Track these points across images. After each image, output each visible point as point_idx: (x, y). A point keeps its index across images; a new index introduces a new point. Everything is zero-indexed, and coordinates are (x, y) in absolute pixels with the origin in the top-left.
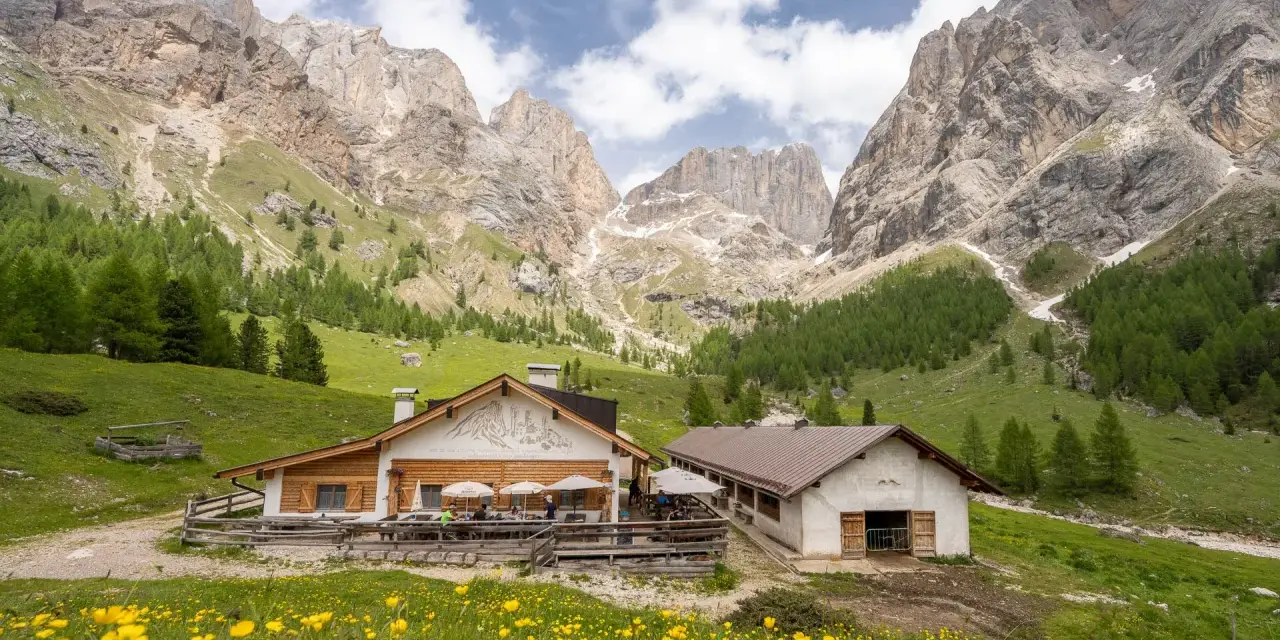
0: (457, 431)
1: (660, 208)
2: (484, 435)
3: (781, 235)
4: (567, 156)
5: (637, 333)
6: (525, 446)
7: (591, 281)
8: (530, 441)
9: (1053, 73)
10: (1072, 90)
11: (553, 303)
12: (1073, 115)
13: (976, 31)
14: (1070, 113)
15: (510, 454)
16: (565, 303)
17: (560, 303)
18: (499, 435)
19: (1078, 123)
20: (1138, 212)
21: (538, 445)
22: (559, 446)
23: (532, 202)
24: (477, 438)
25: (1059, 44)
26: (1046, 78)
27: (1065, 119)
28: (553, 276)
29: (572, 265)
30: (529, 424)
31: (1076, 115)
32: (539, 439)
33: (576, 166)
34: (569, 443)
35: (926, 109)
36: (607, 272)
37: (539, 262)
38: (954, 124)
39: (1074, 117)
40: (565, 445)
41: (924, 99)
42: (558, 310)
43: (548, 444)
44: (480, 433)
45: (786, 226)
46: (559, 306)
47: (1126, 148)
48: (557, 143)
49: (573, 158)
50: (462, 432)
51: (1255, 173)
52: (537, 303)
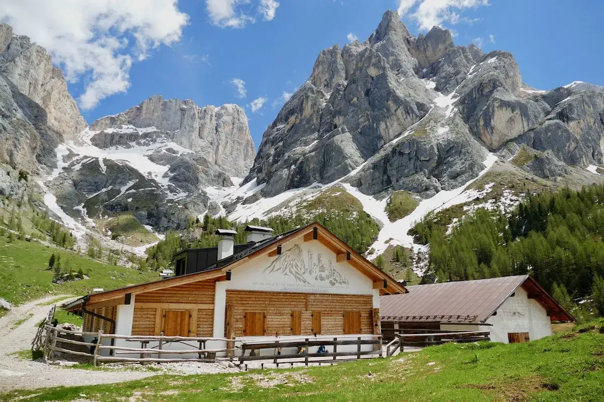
0: (271, 268)
1: (121, 136)
2: (291, 272)
3: (217, 167)
4: (42, 85)
5: (96, 236)
6: (319, 282)
7: (56, 189)
8: (322, 279)
9: (398, 87)
10: (408, 99)
11: (19, 206)
12: (409, 114)
13: (354, 53)
14: (407, 113)
15: (309, 288)
16: (31, 206)
17: (28, 206)
18: (301, 272)
19: (412, 120)
20: (445, 178)
21: (327, 282)
22: (340, 283)
23: (7, 117)
24: (286, 274)
25: (400, 71)
26: (395, 90)
27: (405, 116)
28: (23, 181)
29: (38, 174)
30: (321, 265)
31: (411, 114)
32: (328, 277)
33: (49, 94)
34: (346, 281)
35: (323, 95)
36: (71, 182)
37: (10, 168)
38: (341, 108)
39: (410, 116)
40: (344, 282)
41: (322, 88)
42: (24, 211)
43: (333, 281)
44: (288, 270)
45: (220, 162)
46: (26, 208)
47: (439, 138)
48: (35, 74)
49: (48, 87)
50: (276, 269)
51: (502, 162)
52: (4, 204)
